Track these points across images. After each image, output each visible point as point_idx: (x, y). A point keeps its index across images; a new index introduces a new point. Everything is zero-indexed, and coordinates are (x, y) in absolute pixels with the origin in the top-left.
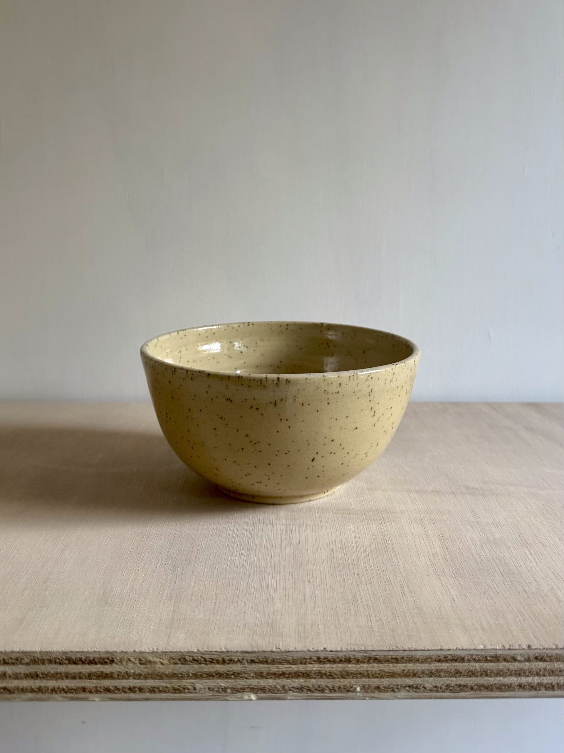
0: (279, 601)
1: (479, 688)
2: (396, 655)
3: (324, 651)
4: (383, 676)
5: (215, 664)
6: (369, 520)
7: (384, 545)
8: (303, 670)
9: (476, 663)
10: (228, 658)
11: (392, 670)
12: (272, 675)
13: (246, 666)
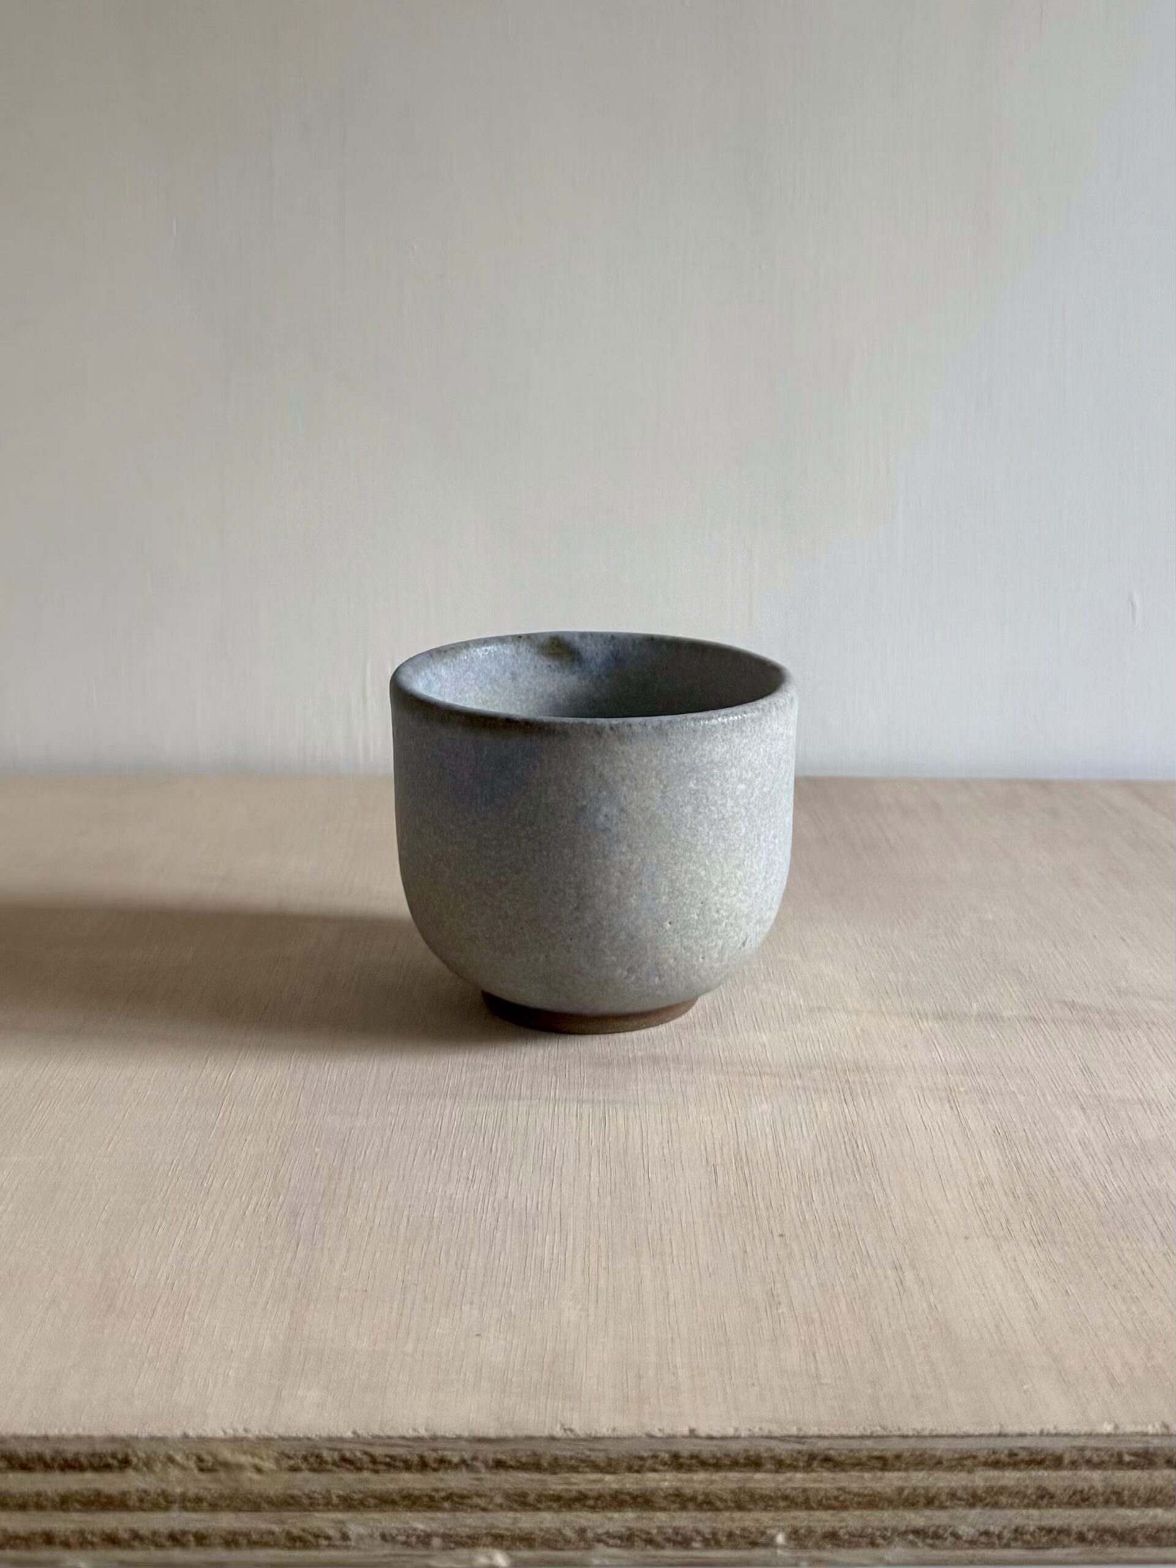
0: (571, 1303)
1: (1101, 1536)
2: (883, 1447)
3: (690, 1437)
4: (848, 1503)
5: (400, 1472)
6: (812, 1090)
7: (852, 1158)
8: (635, 1487)
9: (1094, 1470)
10: (434, 1455)
11: (872, 1489)
12: (551, 1501)
13: (482, 1476)
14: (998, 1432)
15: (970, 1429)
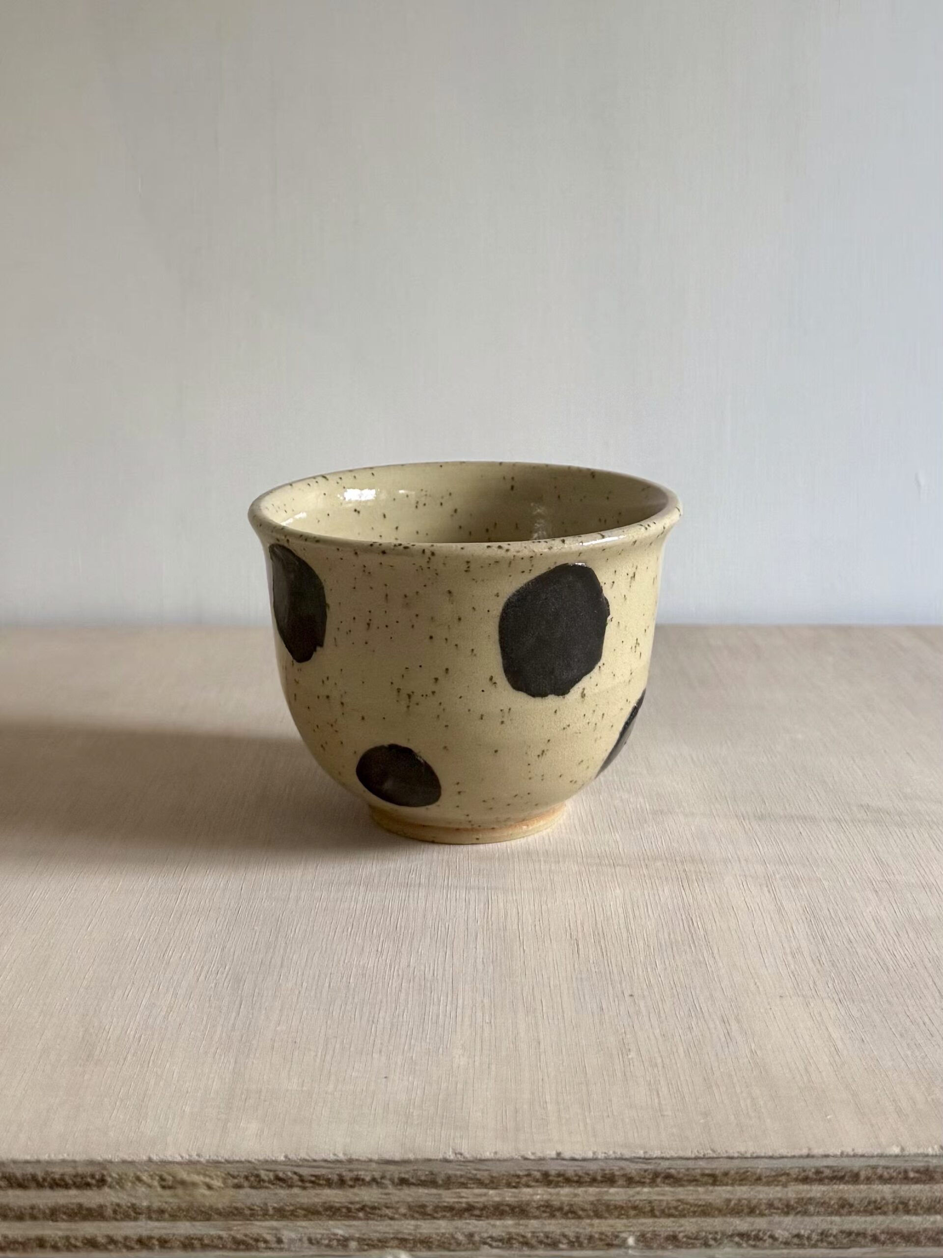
0: (460, 1052)
1: (891, 1237)
2: (713, 1167)
3: (557, 1159)
4: (686, 1212)
5: (324, 1189)
6: (656, 878)
7: (688, 932)
8: (513, 1199)
9: (885, 1184)
10: (351, 1174)
11: (704, 1200)
12: (444, 1211)
13: (390, 1191)
14: (806, 1154)
15: (784, 1152)
